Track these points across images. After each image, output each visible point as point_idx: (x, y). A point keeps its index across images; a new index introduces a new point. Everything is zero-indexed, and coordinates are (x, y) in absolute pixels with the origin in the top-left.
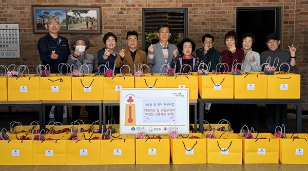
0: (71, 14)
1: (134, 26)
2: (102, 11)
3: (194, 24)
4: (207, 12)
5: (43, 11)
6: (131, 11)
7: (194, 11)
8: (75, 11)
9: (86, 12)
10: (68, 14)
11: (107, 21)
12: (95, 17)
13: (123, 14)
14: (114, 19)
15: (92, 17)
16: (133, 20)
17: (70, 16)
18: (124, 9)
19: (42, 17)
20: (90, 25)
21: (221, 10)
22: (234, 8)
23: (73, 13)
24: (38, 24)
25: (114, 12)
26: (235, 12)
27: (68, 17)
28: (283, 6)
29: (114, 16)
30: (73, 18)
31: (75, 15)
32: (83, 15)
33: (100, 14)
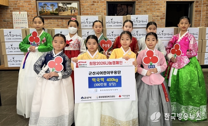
0: (61, 5)
1: (102, 13)
2: (81, 3)
3: (139, 12)
4: (148, 4)
5: (43, 3)
6: (99, 3)
8: (63, 3)
9: (70, 4)
10: (59, 5)
11: (84, 9)
12: (77, 7)
13: (94, 5)
14: (88, 8)
15: (74, 7)
16: (100, 9)
17: (60, 7)
18: (95, 2)
19: (42, 7)
20: (73, 12)
21: (157, 3)
24: (40, 12)
25: (88, 4)
26: (165, 4)
28: (195, 1)
30: (62, 8)
31: (64, 5)
32: (69, 6)
33: (80, 5)
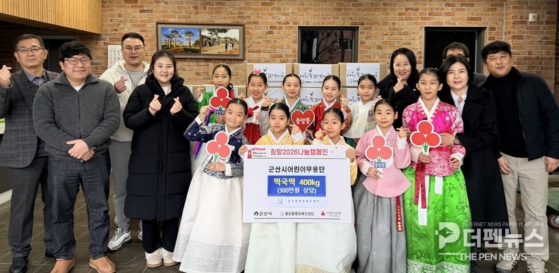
0: (205, 33)
1: (287, 50)
2: (246, 30)
3: (366, 47)
4: (385, 33)
5: (170, 30)
6: (284, 30)
7: (366, 31)
8: (212, 29)
9: (225, 31)
10: (202, 34)
11: (252, 42)
12: (237, 38)
13: (273, 33)
14: (260, 40)
15: (232, 37)
16: (285, 42)
17: (205, 37)
18: (275, 28)
19: (169, 37)
20: (230, 48)
21: (404, 30)
22: (421, 28)
23: (208, 32)
24: (163, 46)
25: (261, 31)
26: (423, 33)
27: (203, 37)
28: (488, 26)
29: (260, 37)
30: (209, 38)
31: (211, 34)
32: (222, 35)
33: (243, 34)
